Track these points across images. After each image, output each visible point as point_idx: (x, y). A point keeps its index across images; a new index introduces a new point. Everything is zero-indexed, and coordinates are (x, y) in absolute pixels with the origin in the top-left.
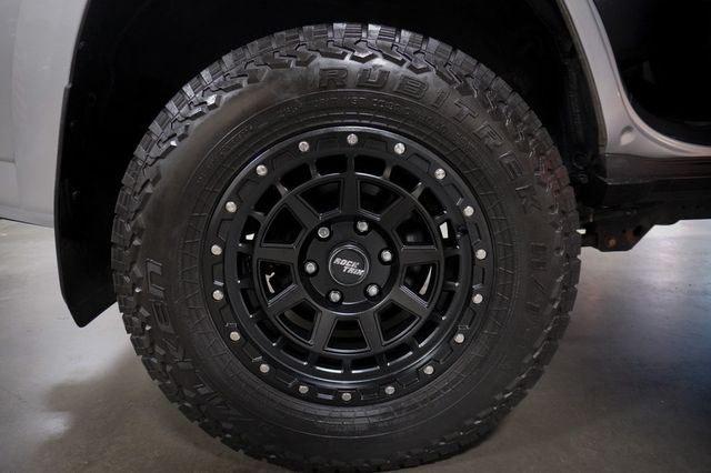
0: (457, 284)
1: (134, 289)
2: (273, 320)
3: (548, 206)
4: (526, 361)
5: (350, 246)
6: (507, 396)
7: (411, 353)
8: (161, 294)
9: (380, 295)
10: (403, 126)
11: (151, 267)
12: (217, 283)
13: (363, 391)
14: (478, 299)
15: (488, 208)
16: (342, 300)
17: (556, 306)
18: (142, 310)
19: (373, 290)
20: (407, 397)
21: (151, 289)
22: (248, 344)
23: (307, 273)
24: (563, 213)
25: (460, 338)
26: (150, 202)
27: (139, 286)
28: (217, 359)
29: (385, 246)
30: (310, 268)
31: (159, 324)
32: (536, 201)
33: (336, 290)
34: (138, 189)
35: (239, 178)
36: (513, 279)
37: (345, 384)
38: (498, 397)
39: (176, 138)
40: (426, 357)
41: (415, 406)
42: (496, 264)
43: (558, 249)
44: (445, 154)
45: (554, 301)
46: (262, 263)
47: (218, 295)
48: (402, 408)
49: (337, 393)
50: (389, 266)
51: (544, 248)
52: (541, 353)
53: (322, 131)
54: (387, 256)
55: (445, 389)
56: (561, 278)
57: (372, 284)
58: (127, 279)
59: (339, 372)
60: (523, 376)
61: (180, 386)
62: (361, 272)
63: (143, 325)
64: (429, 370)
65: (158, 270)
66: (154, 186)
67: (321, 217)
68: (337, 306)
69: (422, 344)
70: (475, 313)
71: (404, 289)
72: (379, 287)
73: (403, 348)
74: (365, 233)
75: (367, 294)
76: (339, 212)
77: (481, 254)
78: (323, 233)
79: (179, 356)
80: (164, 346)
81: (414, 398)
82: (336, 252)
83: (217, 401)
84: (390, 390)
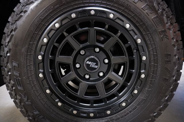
0: (134, 71)
1: (8, 73)
2: (63, 85)
3: (172, 38)
4: (163, 100)
5: (92, 57)
6: (155, 114)
7: (116, 98)
8: (18, 75)
9: (104, 76)
10: (113, 6)
11: (14, 64)
12: (40, 70)
13: (98, 113)
14: (143, 76)
15: (147, 39)
16: (90, 78)
17: (174, 78)
18: (11, 81)
19: (101, 74)
20: (115, 115)
21: (14, 72)
22: (53, 94)
23: (77, 68)
24: (177, 41)
25: (136, 92)
26: (13, 38)
27: (10, 72)
28: (41, 100)
29: (106, 57)
30: (78, 66)
31: (18, 87)
32: (167, 36)
33: (87, 74)
34: (9, 33)
35: (48, 28)
36: (157, 68)
37: (91, 110)
38: (151, 115)
39: (23, 12)
40: (122, 99)
41: (119, 119)
42: (150, 62)
43: (175, 55)
44: (129, 17)
45: (173, 76)
46: (59, 63)
47: (41, 75)
48: (113, 119)
49: (88, 113)
50: (107, 65)
51: (170, 55)
52: (168, 97)
53: (81, 9)
54: (106, 61)
55: (130, 112)
56: (176, 67)
57: (101, 72)
58: (6, 69)
59: (89, 105)
60: (161, 107)
61: (27, 111)
62: (96, 67)
63: (12, 87)
64: (124, 104)
65: (16, 65)
66: (15, 32)
67: (81, 46)
68: (88, 80)
69: (121, 94)
70: (142, 82)
71: (113, 73)
72: (103, 73)
73: (113, 96)
74: (98, 52)
75: (99, 75)
76: (88, 43)
77: (144, 58)
78: (82, 52)
79: (26, 99)
80: (20, 96)
81: (118, 115)
82: (87, 59)
83: (41, 117)
84: (109, 112)
